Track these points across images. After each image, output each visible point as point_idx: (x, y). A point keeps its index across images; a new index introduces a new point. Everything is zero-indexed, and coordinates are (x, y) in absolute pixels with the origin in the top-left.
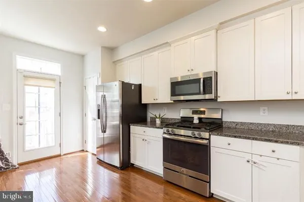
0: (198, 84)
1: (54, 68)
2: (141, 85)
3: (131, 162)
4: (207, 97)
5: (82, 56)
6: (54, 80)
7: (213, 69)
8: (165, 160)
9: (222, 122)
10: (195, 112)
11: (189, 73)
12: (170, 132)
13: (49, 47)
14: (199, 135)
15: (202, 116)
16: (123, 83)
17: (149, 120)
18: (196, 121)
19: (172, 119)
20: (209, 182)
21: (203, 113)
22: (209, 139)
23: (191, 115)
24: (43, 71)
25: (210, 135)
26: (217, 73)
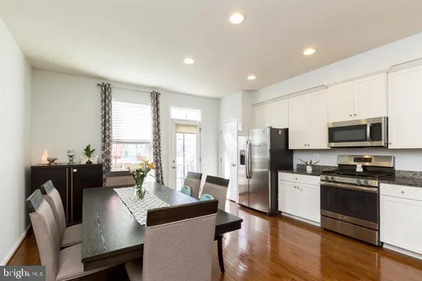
0: (364, 130)
1: (194, 115)
2: (288, 129)
3: (279, 210)
4: (375, 143)
5: (218, 100)
6: (195, 126)
7: (383, 115)
8: (322, 208)
9: (395, 171)
10: (358, 159)
11: (351, 119)
12: (330, 179)
13: (189, 95)
14: (366, 182)
15: (367, 164)
16: (271, 129)
17: (295, 167)
18: (359, 169)
19: (326, 167)
20: (379, 231)
21: (369, 160)
22: (378, 187)
23: (352, 163)
24: (189, 118)
25: (379, 183)
26: (387, 118)
